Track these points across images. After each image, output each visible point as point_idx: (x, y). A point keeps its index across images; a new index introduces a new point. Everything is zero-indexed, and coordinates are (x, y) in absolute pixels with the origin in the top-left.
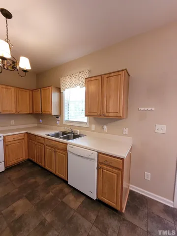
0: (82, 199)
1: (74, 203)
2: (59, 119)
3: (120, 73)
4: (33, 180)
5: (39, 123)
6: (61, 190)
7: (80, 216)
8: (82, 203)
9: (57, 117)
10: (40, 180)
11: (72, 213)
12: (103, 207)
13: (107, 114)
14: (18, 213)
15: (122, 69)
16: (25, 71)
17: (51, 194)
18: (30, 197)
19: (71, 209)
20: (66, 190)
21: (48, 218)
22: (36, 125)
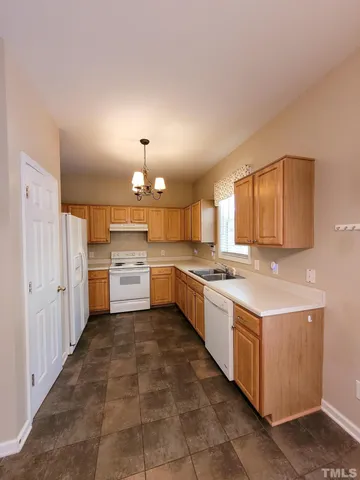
0: (214, 374)
1: (203, 372)
2: (214, 249)
3: (275, 166)
4: (170, 328)
5: (194, 255)
6: (196, 352)
7: (201, 388)
8: (213, 378)
9: (212, 245)
10: (178, 331)
11: (194, 379)
12: (240, 398)
13: (260, 241)
14: (146, 351)
15: (277, 159)
16: (160, 192)
17: (182, 350)
18: (161, 343)
19: (195, 375)
20: (201, 354)
21: (168, 369)
22: (190, 258)
